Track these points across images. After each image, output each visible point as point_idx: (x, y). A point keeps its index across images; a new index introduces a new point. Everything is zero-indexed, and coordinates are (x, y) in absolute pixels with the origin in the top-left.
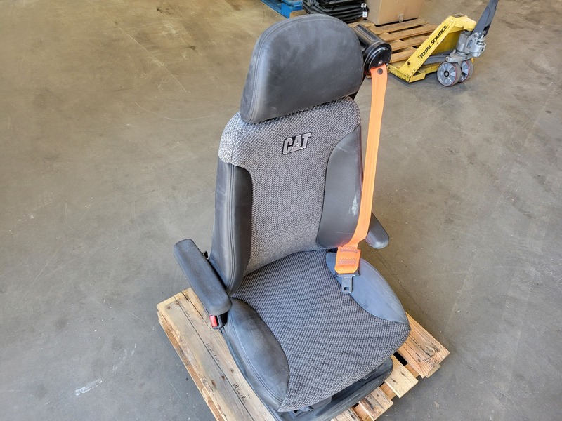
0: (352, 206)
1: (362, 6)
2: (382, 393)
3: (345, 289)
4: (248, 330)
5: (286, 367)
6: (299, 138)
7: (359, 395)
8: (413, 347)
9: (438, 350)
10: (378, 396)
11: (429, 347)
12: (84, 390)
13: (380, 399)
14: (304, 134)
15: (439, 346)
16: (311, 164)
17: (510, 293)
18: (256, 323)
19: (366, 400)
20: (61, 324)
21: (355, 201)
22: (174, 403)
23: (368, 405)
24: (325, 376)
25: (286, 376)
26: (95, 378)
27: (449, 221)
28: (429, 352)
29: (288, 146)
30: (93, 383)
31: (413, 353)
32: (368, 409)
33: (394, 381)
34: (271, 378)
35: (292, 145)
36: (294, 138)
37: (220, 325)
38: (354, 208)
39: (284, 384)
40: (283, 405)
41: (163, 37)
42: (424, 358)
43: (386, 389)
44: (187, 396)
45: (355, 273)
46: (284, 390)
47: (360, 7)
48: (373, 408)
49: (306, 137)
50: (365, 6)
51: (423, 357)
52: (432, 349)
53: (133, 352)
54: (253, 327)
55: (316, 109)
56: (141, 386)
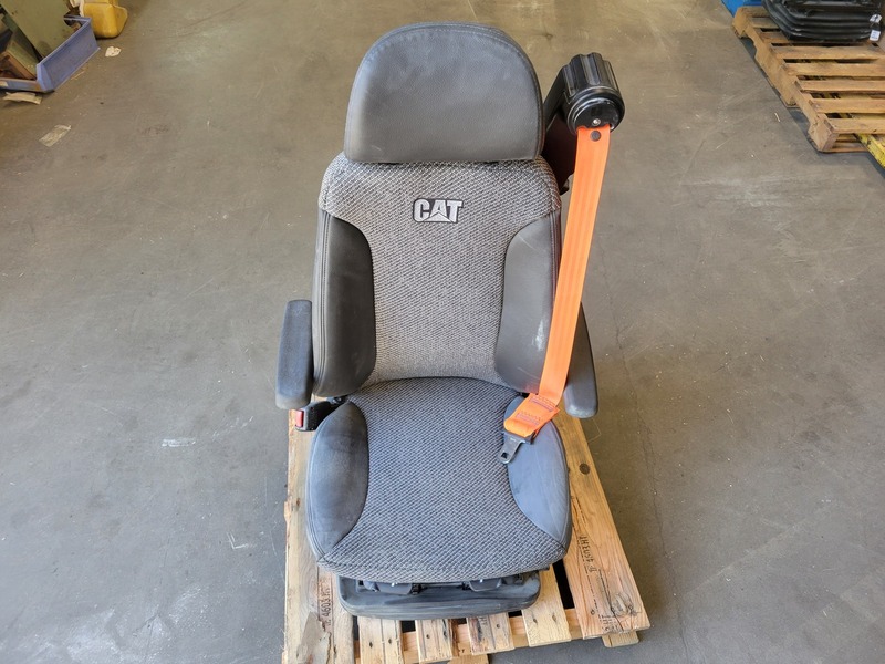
0: (536, 334)
1: (872, 19)
2: (507, 626)
3: (505, 455)
4: (331, 448)
5: (355, 517)
6: (441, 204)
7: (461, 609)
8: (596, 590)
9: (633, 613)
10: (498, 626)
11: (620, 602)
12: (172, 443)
13: (498, 633)
14: (448, 199)
15: (639, 607)
16: (470, 249)
17: (847, 596)
18: (352, 445)
19: (478, 623)
20: (189, 358)
21: (541, 329)
22: (256, 507)
23: (476, 631)
24: (395, 552)
25: (347, 527)
26: (191, 435)
27: (811, 436)
28: (616, 608)
29: (423, 211)
30: (185, 440)
31: (590, 598)
32: (473, 635)
33: (535, 621)
34: (323, 520)
35: (430, 211)
36: (432, 202)
37: (304, 428)
38: (539, 339)
39: (337, 535)
40: (322, 560)
41: (515, 10)
42: (602, 613)
43: (517, 625)
44: (275, 506)
45: (526, 439)
46: (332, 543)
47: (868, 21)
48: (480, 639)
49: (454, 205)
50: (878, 21)
51: (603, 610)
52: (623, 606)
53: (245, 425)
54: (342, 447)
55: (470, 168)
56: (233, 468)
